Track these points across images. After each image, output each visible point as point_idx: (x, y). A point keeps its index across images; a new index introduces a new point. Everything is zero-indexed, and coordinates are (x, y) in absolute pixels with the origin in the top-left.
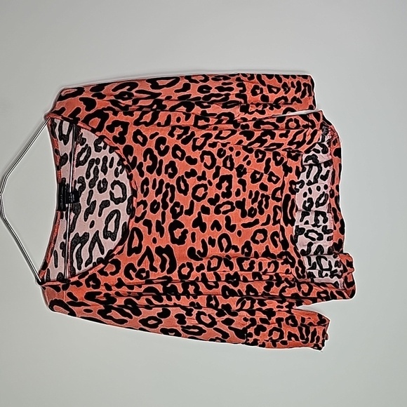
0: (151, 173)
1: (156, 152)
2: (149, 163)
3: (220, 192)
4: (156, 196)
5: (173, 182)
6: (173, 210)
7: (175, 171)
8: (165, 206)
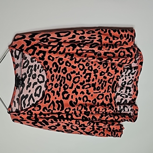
0: (56, 72)
1: (58, 64)
2: (55, 68)
3: (85, 80)
4: (57, 81)
5: (65, 76)
6: (64, 87)
7: (66, 71)
8: (61, 85)
